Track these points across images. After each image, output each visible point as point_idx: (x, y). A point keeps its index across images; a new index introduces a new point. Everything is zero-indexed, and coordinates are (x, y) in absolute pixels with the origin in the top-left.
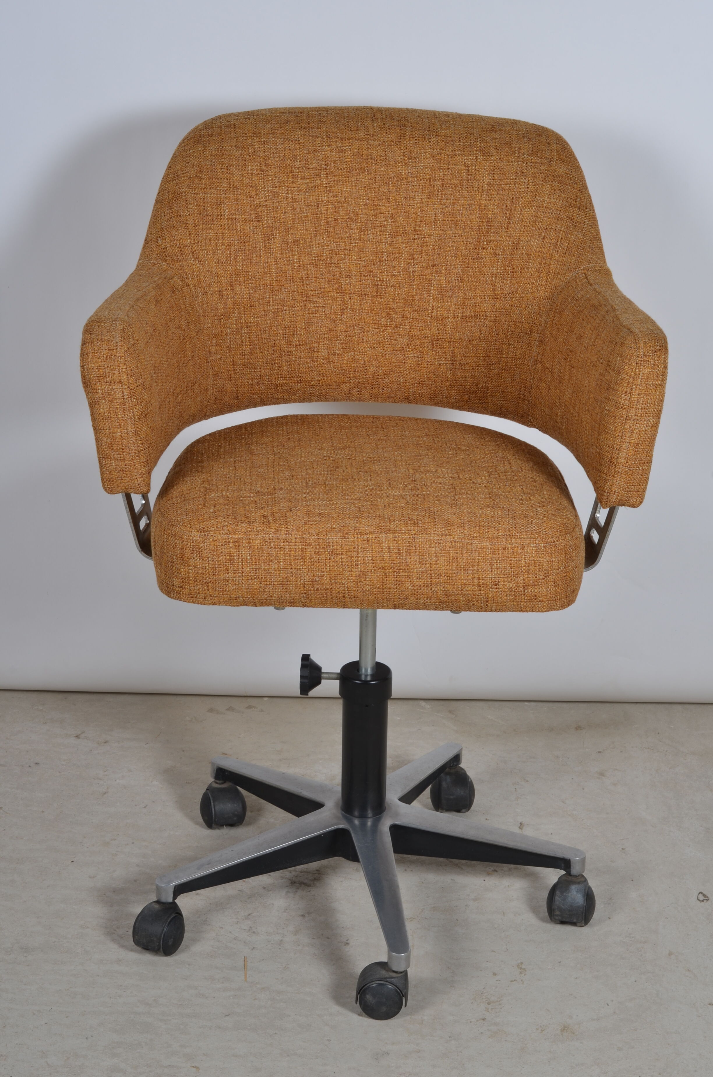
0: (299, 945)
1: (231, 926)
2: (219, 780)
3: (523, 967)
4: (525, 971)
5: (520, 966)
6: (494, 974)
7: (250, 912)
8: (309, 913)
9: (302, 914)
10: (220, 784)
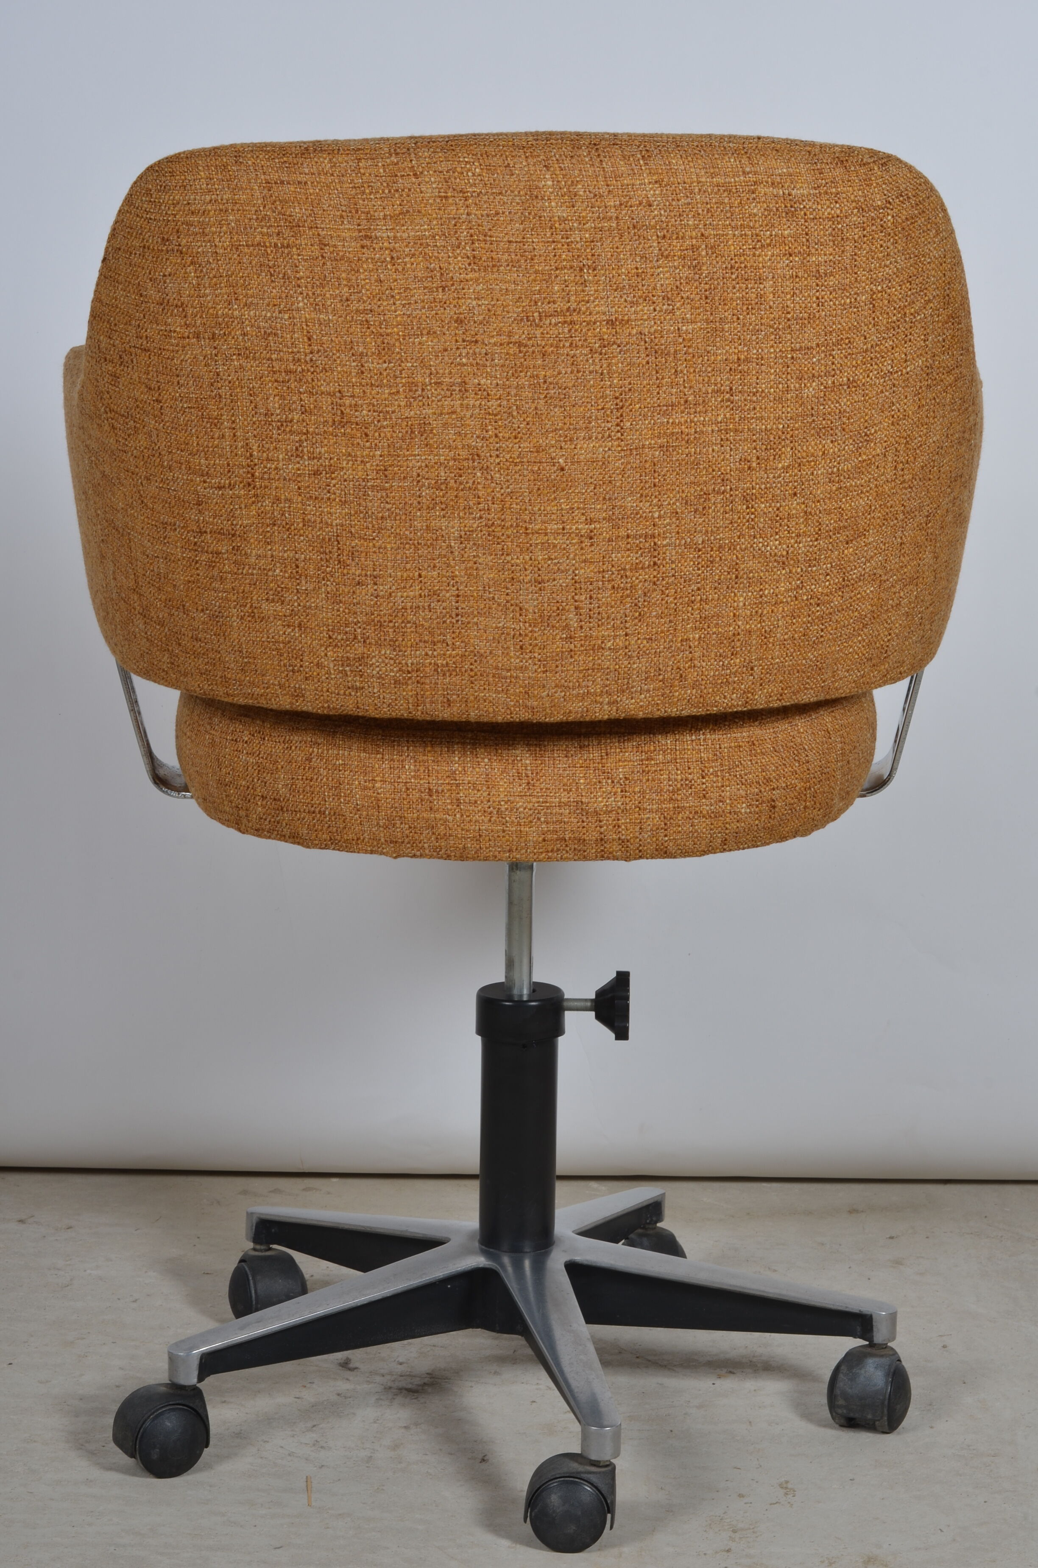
0: (400, 1463)
1: (283, 1439)
2: (261, 1244)
3: (790, 1486)
4: (794, 1491)
5: (785, 1486)
6: (741, 1496)
7: (315, 1423)
8: (416, 1424)
9: (405, 1425)
10: (261, 1251)
